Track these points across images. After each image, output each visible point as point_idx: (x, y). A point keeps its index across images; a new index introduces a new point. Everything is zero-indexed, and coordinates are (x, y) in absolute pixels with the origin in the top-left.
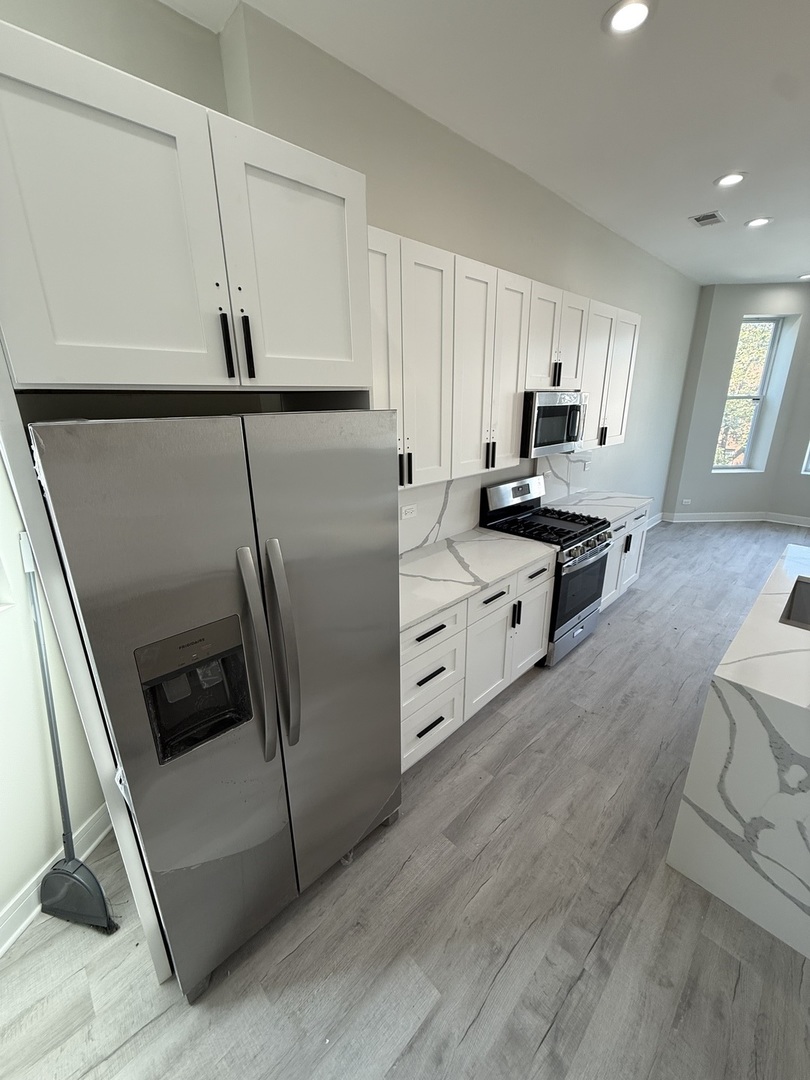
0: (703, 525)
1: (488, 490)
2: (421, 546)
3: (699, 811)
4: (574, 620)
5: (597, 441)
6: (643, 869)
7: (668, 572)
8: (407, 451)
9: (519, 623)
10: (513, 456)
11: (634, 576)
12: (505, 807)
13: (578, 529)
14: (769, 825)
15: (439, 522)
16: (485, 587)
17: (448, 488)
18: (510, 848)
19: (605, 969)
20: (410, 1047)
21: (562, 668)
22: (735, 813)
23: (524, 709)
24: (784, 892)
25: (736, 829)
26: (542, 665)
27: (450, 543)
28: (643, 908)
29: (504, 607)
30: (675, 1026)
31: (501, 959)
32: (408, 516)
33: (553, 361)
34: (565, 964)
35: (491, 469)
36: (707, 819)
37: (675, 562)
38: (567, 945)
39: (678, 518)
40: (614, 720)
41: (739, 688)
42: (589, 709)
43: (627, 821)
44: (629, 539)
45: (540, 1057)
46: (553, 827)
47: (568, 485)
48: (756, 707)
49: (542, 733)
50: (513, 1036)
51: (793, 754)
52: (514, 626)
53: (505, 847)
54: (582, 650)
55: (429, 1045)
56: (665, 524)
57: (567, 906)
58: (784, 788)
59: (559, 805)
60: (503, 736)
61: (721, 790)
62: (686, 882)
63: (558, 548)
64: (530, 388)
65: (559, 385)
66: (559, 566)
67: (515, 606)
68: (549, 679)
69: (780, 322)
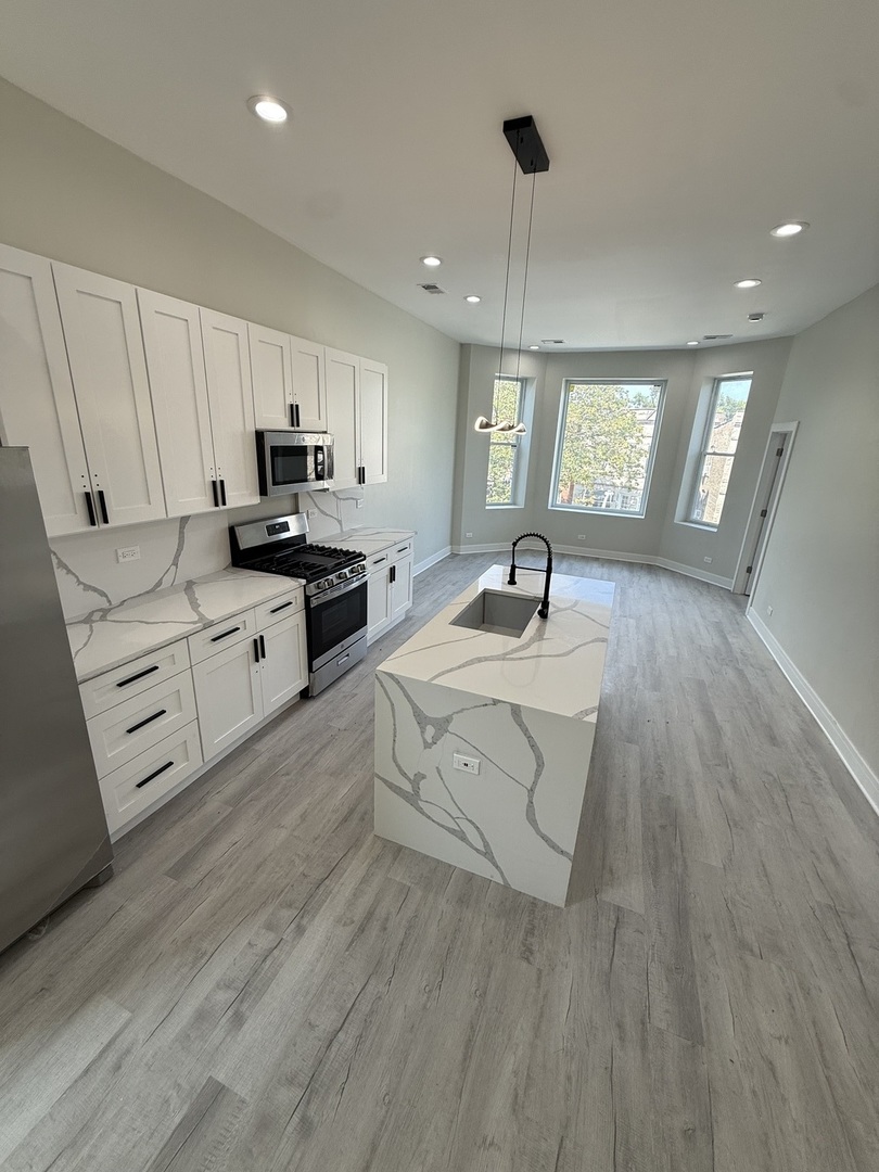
0: (482, 554)
1: (236, 528)
2: (152, 590)
3: (385, 781)
4: (336, 649)
5: (356, 480)
6: (355, 844)
7: (444, 597)
8: (96, 489)
9: (264, 656)
10: (251, 495)
11: (408, 604)
12: (240, 832)
13: (330, 563)
14: (424, 777)
15: (175, 563)
16: (210, 625)
17: (182, 528)
18: (234, 868)
19: (300, 930)
20: (86, 1071)
21: (327, 696)
22: (404, 774)
23: (279, 740)
24: (438, 824)
25: (407, 787)
26: (305, 695)
27: (189, 586)
28: (347, 874)
29: (241, 644)
30: (347, 950)
31: (203, 961)
32: (126, 559)
33: (288, 403)
34: (265, 940)
35: (222, 507)
36: (391, 786)
37: (454, 588)
38: (269, 927)
39: (464, 550)
40: (363, 731)
41: (391, 676)
42: (342, 728)
43: (351, 811)
44: (393, 570)
45: (224, 1020)
46: (283, 834)
47: (340, 522)
48: (402, 688)
49: (294, 757)
50: (201, 1016)
51: (426, 717)
52: (257, 660)
53: (231, 865)
54: (350, 677)
55: (111, 1058)
56: (453, 556)
57: (279, 896)
58: (427, 746)
59: (292, 817)
60: (254, 768)
61: (395, 761)
62: (386, 843)
63: (304, 582)
64: (261, 427)
65: (298, 425)
66: (307, 599)
67: (255, 641)
68: (312, 708)
69: (524, 381)
